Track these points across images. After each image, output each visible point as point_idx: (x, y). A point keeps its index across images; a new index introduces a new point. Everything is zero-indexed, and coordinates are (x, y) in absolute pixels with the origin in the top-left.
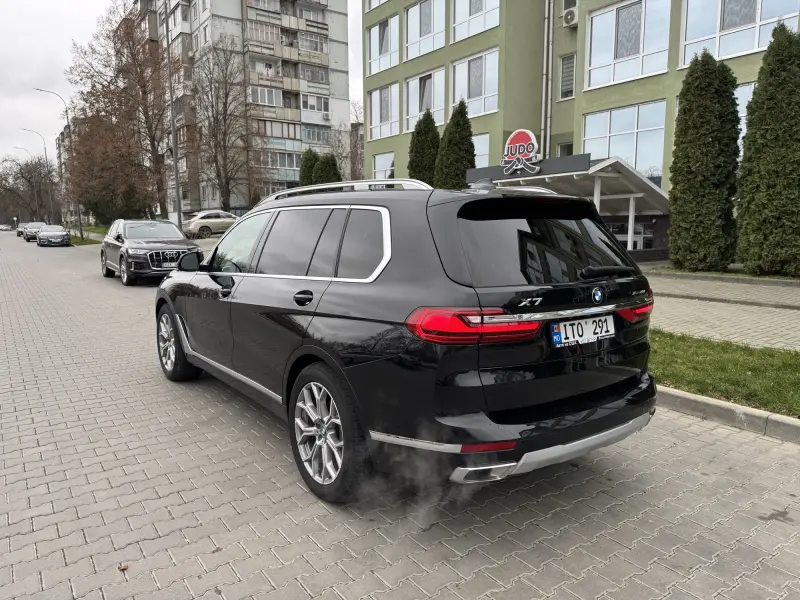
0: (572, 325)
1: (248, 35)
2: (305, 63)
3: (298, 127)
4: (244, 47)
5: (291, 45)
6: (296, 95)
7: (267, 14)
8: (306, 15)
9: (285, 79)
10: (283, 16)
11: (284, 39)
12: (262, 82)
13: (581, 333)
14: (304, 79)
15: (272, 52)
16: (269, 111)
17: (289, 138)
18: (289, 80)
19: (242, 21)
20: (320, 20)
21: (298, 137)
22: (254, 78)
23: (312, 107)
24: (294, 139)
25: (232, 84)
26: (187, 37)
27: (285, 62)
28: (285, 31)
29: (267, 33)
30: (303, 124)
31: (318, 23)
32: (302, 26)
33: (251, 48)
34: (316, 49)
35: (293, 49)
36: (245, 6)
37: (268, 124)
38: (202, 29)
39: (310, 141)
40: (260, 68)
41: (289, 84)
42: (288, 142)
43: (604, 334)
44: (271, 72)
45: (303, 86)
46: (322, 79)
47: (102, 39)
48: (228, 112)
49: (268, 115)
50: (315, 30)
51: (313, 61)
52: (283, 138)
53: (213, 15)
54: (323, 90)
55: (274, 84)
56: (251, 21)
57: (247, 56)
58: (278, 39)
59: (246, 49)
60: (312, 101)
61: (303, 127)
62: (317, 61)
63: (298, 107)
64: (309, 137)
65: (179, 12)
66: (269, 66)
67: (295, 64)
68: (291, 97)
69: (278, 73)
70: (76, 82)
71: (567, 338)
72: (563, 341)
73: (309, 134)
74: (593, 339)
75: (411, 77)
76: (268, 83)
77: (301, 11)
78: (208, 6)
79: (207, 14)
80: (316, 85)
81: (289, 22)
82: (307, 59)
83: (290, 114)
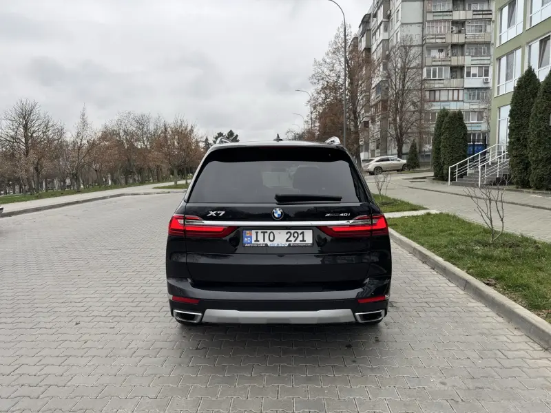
0: (264, 233)
1: (426, 32)
2: (470, 44)
3: (461, 92)
4: (423, 41)
5: (460, 32)
6: (462, 68)
7: (441, 14)
8: (473, 7)
9: (453, 58)
10: (454, 12)
11: (454, 29)
12: (434, 63)
13: (272, 239)
14: (469, 55)
15: (444, 40)
16: (439, 83)
17: (453, 101)
18: (456, 58)
19: (423, 23)
20: (486, 8)
21: (461, 99)
22: (428, 61)
23: (474, 75)
24: (458, 101)
25: (408, 69)
26: (386, 42)
27: (454, 46)
28: (455, 23)
29: (441, 27)
30: (465, 88)
31: (484, 11)
32: (470, 15)
33: (428, 41)
34: (481, 31)
35: (460, 35)
36: (425, 12)
37: (437, 93)
38: (395, 34)
39: (470, 101)
40: (435, 53)
41: (455, 61)
42: (452, 103)
43: (298, 242)
44: (443, 55)
45: (467, 60)
46: (484, 52)
47: (330, 55)
48: (406, 88)
49: (436, 86)
50: (481, 17)
51: (477, 40)
52: (448, 101)
53: (402, 24)
54: (485, 60)
55: (443, 63)
56: (429, 22)
57: (425, 47)
58: (449, 30)
59: (424, 42)
60: (474, 71)
61: (465, 91)
62: (481, 40)
63: (462, 77)
64: (470, 99)
65: (382, 27)
66: (441, 51)
67: (462, 46)
68: (457, 71)
69: (448, 55)
70: (315, 83)
71: (257, 241)
72: (253, 242)
73: (470, 95)
74: (285, 244)
75: (532, 41)
76: (439, 63)
77: (470, 6)
78: (400, 18)
79: (399, 23)
80: (479, 58)
81: (459, 15)
82: (473, 40)
83: (455, 83)
